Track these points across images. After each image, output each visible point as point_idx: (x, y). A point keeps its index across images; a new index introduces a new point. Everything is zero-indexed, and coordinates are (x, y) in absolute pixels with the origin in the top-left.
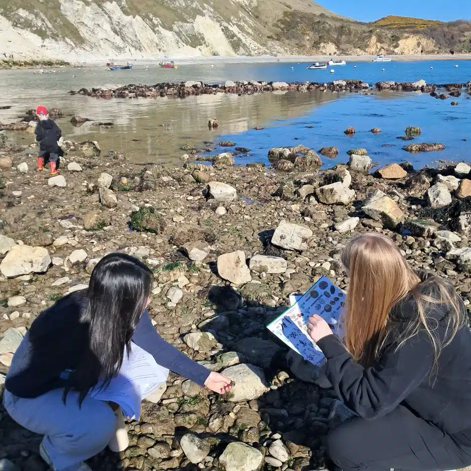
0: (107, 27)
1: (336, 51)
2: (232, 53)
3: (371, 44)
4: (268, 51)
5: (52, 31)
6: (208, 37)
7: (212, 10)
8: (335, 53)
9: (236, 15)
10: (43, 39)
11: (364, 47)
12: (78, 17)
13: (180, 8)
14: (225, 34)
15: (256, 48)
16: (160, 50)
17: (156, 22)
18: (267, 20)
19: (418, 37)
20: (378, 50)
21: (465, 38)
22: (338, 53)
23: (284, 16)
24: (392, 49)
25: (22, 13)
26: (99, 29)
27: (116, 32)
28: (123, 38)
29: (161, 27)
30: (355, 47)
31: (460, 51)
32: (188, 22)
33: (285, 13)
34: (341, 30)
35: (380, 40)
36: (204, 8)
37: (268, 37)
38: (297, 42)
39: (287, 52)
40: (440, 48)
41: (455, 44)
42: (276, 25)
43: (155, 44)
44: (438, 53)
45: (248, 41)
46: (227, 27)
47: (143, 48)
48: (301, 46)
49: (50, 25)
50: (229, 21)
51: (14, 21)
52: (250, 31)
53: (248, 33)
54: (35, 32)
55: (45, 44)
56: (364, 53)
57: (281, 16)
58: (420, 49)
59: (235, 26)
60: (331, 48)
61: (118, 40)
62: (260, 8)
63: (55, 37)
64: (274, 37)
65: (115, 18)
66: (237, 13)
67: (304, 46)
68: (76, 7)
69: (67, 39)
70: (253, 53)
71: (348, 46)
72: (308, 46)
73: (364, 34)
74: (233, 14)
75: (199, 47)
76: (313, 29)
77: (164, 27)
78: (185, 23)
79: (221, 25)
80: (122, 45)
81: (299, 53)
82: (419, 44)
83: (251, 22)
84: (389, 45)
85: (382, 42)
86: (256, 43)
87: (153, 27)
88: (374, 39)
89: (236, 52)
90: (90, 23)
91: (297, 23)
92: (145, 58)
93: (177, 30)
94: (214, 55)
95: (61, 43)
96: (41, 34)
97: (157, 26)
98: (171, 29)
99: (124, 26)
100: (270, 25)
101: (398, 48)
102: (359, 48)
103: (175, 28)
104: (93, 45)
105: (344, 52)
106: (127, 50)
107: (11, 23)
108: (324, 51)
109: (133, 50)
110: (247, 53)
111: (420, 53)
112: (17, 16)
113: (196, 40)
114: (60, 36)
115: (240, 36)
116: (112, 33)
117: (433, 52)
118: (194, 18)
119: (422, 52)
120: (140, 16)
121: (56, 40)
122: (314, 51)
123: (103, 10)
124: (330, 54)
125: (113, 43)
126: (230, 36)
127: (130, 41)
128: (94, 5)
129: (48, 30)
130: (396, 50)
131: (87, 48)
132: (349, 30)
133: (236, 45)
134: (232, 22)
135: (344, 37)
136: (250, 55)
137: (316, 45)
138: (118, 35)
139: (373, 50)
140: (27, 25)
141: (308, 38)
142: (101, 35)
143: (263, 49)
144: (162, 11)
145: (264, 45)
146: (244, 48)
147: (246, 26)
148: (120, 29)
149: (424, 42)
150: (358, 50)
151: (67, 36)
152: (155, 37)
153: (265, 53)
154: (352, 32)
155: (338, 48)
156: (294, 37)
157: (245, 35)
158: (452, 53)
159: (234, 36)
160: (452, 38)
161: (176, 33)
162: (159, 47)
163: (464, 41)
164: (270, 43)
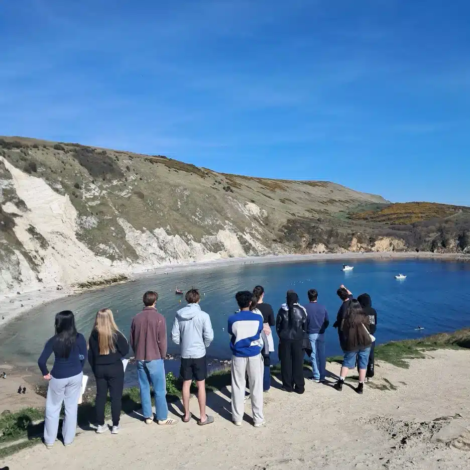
0: (155, 245)
1: (325, 249)
2: (244, 254)
3: (352, 244)
4: (271, 252)
5: (119, 255)
6: (227, 244)
7: (231, 224)
8: (323, 252)
9: (249, 226)
10: (113, 261)
11: (347, 246)
12: (136, 241)
13: (208, 225)
14: (240, 241)
15: (263, 250)
16: (191, 257)
17: (189, 238)
18: (274, 226)
19: (390, 239)
20: (358, 249)
21: (430, 239)
22: (326, 251)
23: (288, 223)
24: (370, 248)
25: (102, 246)
26: (149, 247)
27: (161, 248)
28: (165, 252)
29: (193, 241)
30: (340, 246)
31: (423, 250)
32: (212, 235)
33: (289, 221)
34: (331, 234)
35: (360, 241)
36: (225, 224)
37: (274, 240)
38: (295, 243)
39: (286, 252)
40: (408, 247)
41: (421, 243)
42: (281, 230)
43: (187, 253)
44: (406, 251)
45: (257, 245)
46: (242, 236)
47: (178, 257)
48: (297, 247)
49: (117, 251)
50: (243, 231)
51: (96, 252)
52: (260, 237)
53: (258, 239)
54: (107, 258)
55: (113, 264)
56: (347, 251)
57: (285, 224)
58: (391, 248)
59: (248, 234)
60: (321, 247)
61: (162, 253)
62: (269, 218)
63: (120, 258)
64: (278, 240)
65: (161, 238)
66: (251, 224)
67: (301, 246)
68: (136, 234)
69: (128, 259)
70: (259, 254)
71: (335, 245)
72: (304, 246)
73: (348, 236)
74: (247, 226)
75: (220, 252)
76: (309, 233)
77: (195, 241)
78: (210, 235)
79: (237, 235)
80: (164, 256)
81: (295, 252)
82: (391, 244)
83: (260, 229)
84: (368, 245)
85: (361, 243)
86: (263, 246)
87: (187, 242)
88: (355, 240)
89: (247, 254)
90: (144, 244)
91: (297, 228)
92: (180, 263)
93: (205, 242)
94: (231, 256)
95: (124, 262)
96: (112, 258)
97: (190, 240)
98: (200, 242)
99: (167, 243)
100: (276, 230)
101: (374, 247)
102: (343, 247)
103: (203, 240)
104: (144, 259)
105: (331, 251)
106: (167, 259)
107: (94, 253)
108: (315, 250)
109: (171, 259)
110: (255, 254)
111: (392, 251)
112: (98, 249)
113: (217, 247)
114: (124, 257)
115: (251, 242)
116: (158, 249)
117: (401, 250)
118: (217, 231)
119: (393, 250)
120: (178, 234)
121: (121, 261)
122: (308, 251)
123: (153, 234)
124: (320, 253)
125: (158, 256)
126: (243, 242)
127: (170, 253)
128: (148, 232)
129: (116, 254)
130: (373, 249)
131: (140, 262)
132: (337, 233)
133: (247, 248)
134: (246, 232)
135: (332, 238)
136: (258, 256)
137: (309, 246)
138: (162, 250)
139: (354, 249)
140: (103, 253)
141: (305, 239)
142: (151, 250)
143: (268, 250)
144: (195, 229)
145: (269, 247)
146: (253, 250)
147: (257, 234)
148: (164, 245)
149: (396, 242)
150: (343, 249)
151: (128, 256)
152: (188, 248)
153: (269, 253)
154: (339, 235)
155: (327, 247)
156: (293, 240)
157: (255, 240)
158: (418, 251)
159: (246, 242)
160: (420, 238)
161: (203, 243)
162: (190, 255)
163: (428, 241)
164: (274, 245)
